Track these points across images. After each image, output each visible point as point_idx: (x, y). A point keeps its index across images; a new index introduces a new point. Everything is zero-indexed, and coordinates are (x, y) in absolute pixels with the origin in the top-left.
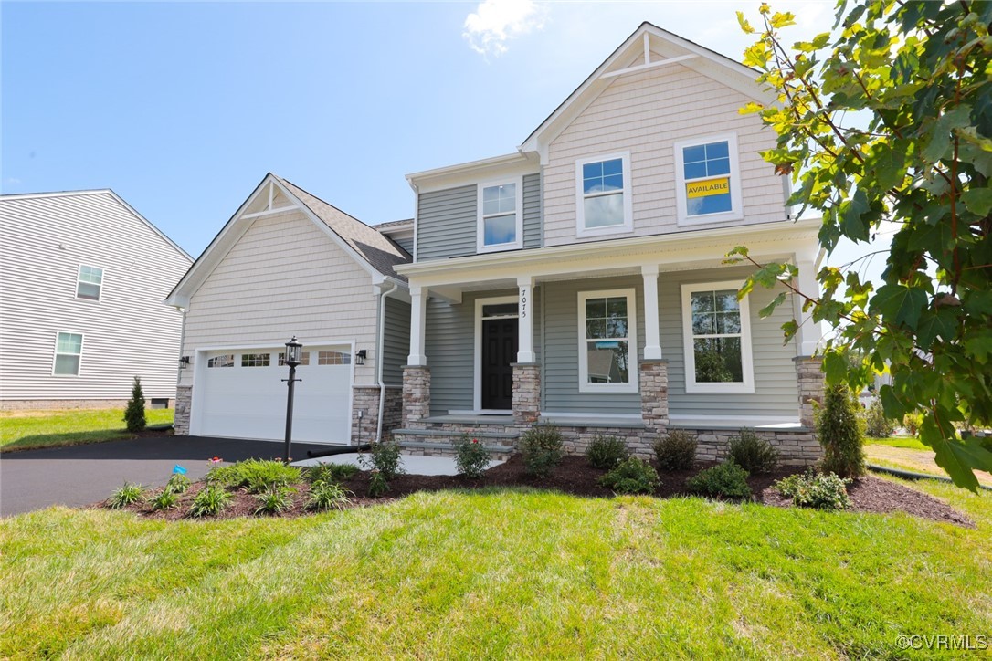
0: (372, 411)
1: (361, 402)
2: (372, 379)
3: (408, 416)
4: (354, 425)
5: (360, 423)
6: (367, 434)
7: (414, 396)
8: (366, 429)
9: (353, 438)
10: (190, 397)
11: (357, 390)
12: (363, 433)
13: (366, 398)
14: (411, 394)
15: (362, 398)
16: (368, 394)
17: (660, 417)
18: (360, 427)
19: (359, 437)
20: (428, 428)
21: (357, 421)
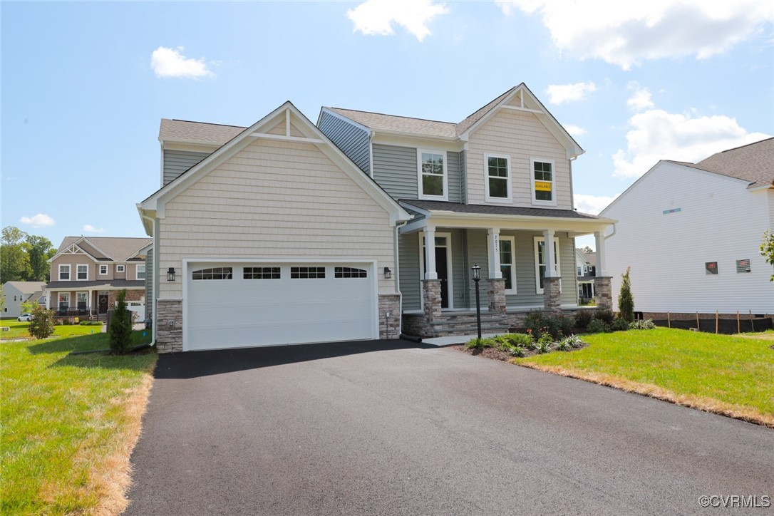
0: (395, 312)
1: (387, 306)
2: (393, 289)
3: (434, 313)
4: (381, 324)
5: (387, 321)
6: (393, 329)
7: (437, 300)
8: (391, 326)
9: (381, 333)
10: (180, 312)
11: (382, 297)
12: (390, 329)
13: (391, 303)
14: (435, 299)
15: (387, 303)
16: (391, 300)
17: (558, 305)
18: (387, 324)
19: (387, 332)
20: (448, 320)
21: (384, 320)
